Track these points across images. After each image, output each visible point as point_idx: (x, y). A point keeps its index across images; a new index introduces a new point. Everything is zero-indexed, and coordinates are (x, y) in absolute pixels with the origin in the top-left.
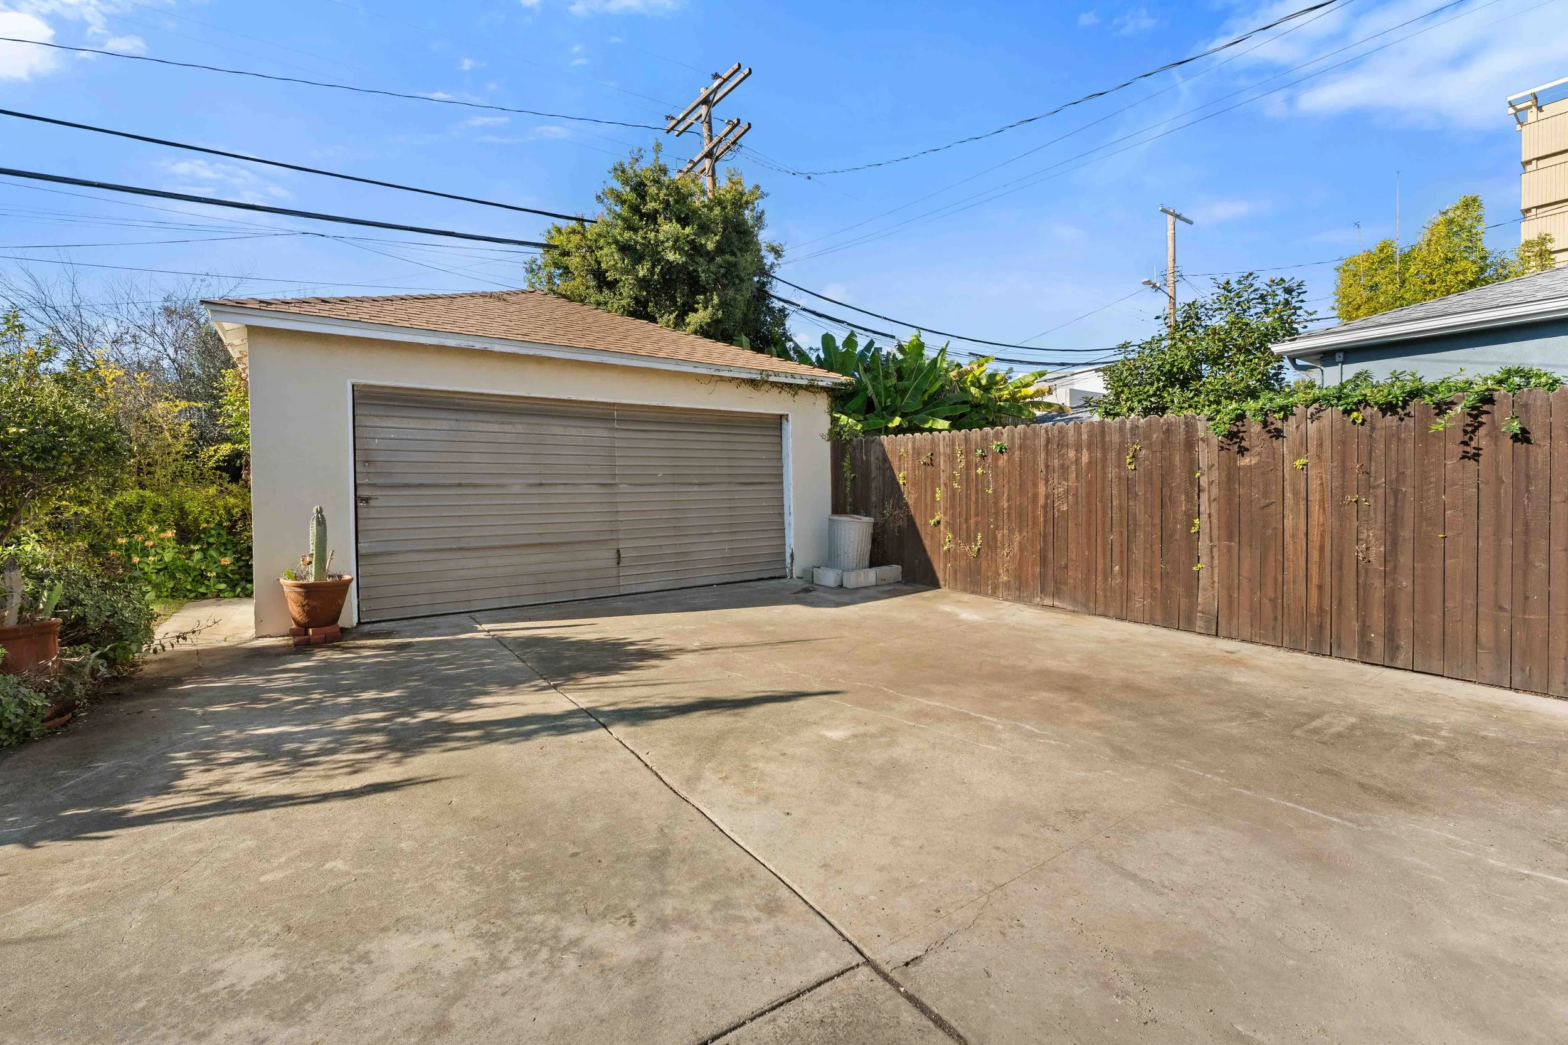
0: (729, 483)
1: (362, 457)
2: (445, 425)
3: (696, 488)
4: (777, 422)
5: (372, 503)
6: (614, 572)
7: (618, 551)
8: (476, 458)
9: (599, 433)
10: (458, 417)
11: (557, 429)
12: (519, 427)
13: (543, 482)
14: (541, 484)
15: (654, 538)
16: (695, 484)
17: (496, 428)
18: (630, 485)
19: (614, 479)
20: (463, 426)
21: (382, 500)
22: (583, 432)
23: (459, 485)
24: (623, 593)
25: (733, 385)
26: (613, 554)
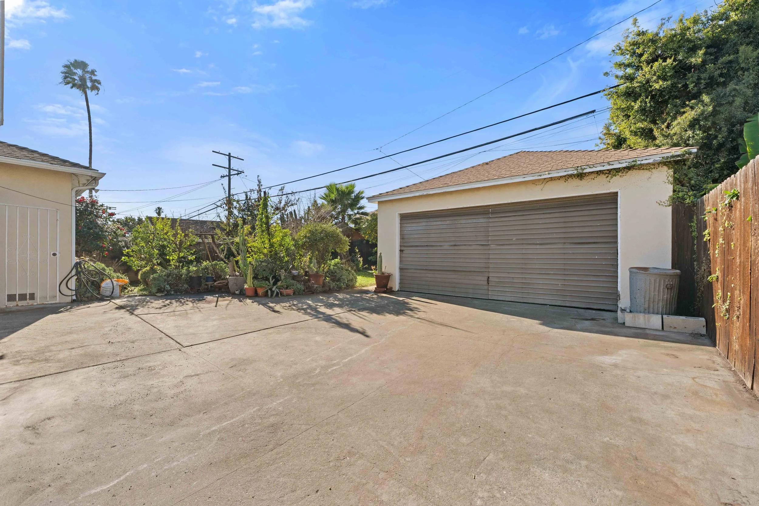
0: (565, 243)
1: (402, 237)
2: (424, 224)
3: (538, 247)
4: (613, 198)
5: (404, 252)
6: (486, 287)
7: (489, 277)
8: (433, 235)
9: (482, 220)
10: (428, 221)
11: (463, 221)
12: (448, 222)
13: (456, 244)
14: (455, 245)
15: (509, 273)
16: (537, 244)
17: (440, 223)
18: (496, 245)
19: (488, 242)
20: (429, 224)
21: (407, 251)
22: (474, 221)
23: (427, 246)
24: (490, 298)
25: (562, 181)
26: (486, 279)
